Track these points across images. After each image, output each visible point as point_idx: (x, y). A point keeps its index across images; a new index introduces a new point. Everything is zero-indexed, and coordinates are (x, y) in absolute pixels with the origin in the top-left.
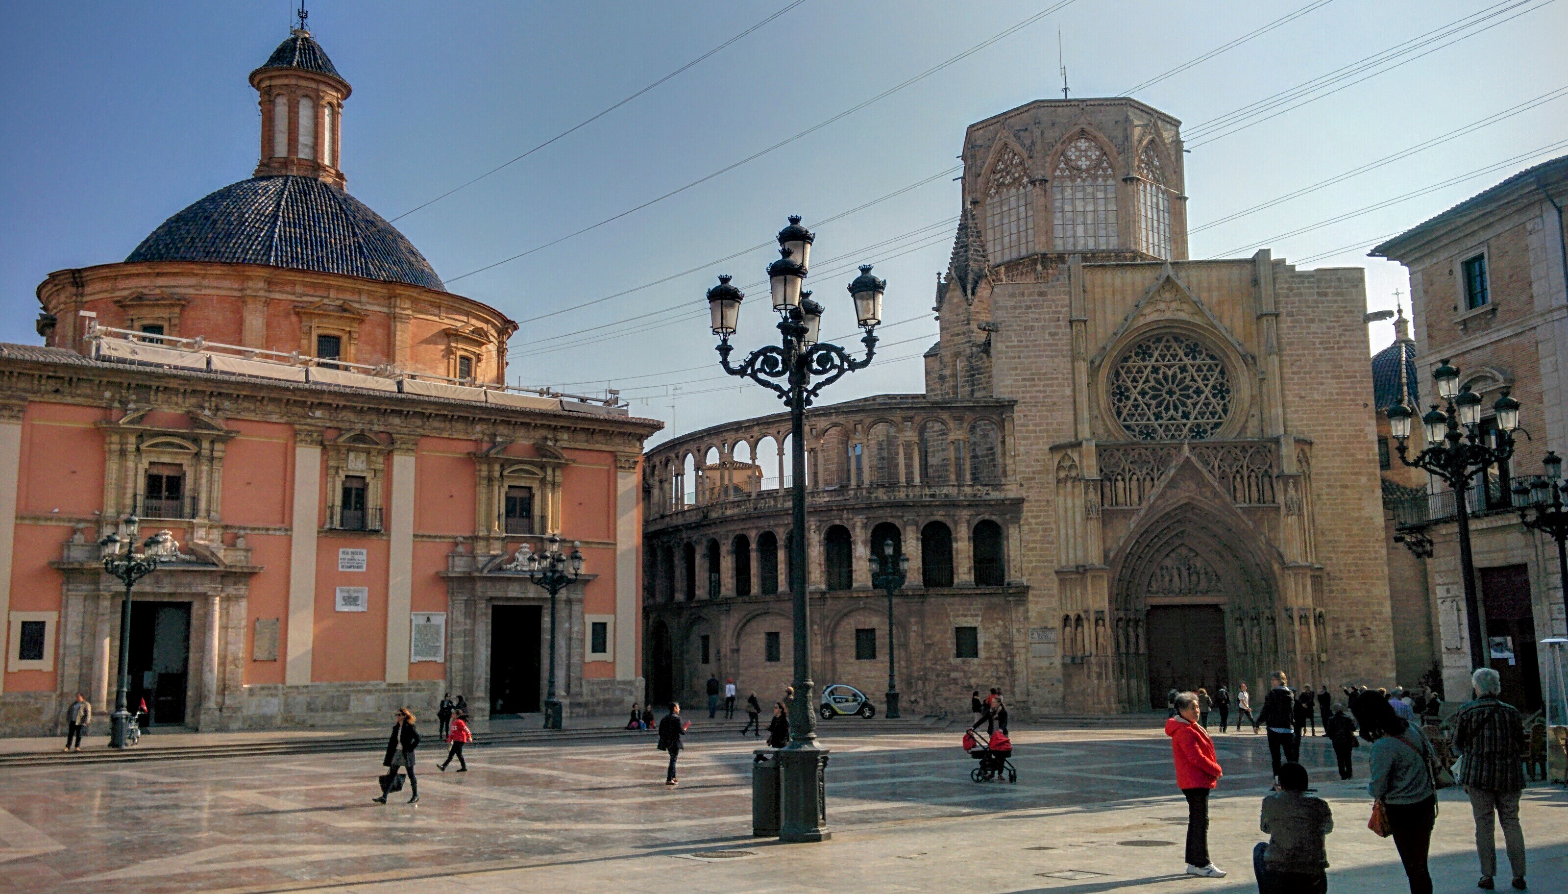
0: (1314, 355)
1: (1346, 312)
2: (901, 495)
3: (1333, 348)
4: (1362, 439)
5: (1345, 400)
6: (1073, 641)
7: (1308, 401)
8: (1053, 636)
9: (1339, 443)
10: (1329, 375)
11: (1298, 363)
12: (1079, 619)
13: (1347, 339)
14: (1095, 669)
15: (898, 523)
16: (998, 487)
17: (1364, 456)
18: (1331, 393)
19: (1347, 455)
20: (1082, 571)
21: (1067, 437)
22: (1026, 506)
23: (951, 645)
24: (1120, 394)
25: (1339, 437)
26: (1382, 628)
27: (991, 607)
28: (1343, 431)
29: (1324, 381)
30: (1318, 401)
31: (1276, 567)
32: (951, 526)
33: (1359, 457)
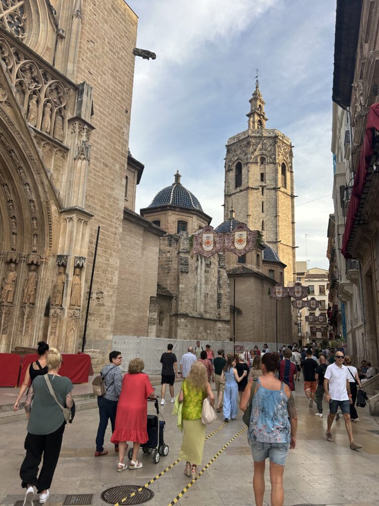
0: (103, 48)
1: (126, 37)
3: (115, 54)
4: (121, 135)
5: (116, 98)
7: (94, 79)
9: (107, 128)
10: (110, 71)
11: (92, 44)
13: (123, 55)
17: (120, 149)
18: (109, 86)
19: (111, 141)
25: (108, 123)
26: (111, 293)
28: (111, 119)
29: (107, 73)
30: (99, 84)
31: (54, 208)
33: (117, 146)
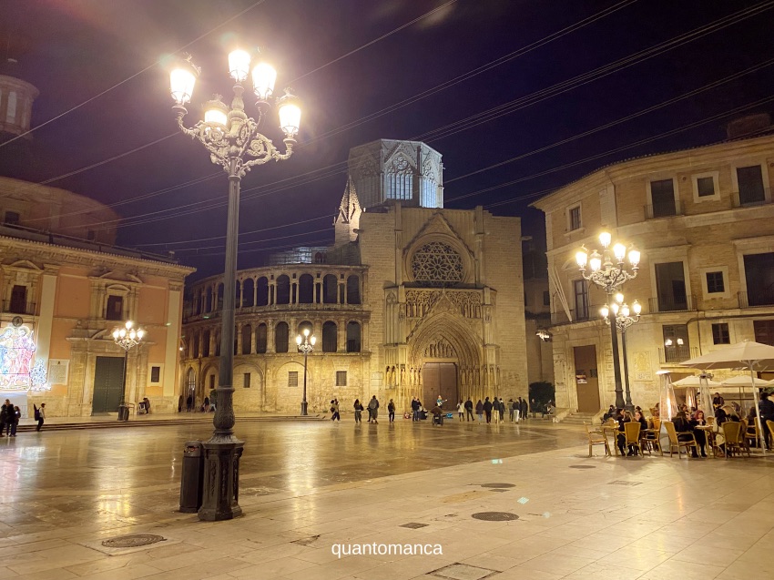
0: (499, 254)
1: (513, 235)
2: (314, 308)
3: (507, 251)
4: (517, 292)
5: (511, 274)
6: (390, 379)
7: (496, 274)
8: (381, 376)
10: (505, 262)
11: (492, 257)
12: (394, 368)
13: (513, 247)
15: (312, 321)
16: (361, 306)
17: (518, 299)
18: (506, 271)
19: (511, 298)
20: (397, 346)
22: (372, 315)
23: (334, 379)
24: (416, 266)
25: (508, 290)
26: (523, 374)
27: (354, 362)
28: (509, 287)
29: (503, 265)
30: (499, 274)
31: (480, 346)
32: (337, 323)
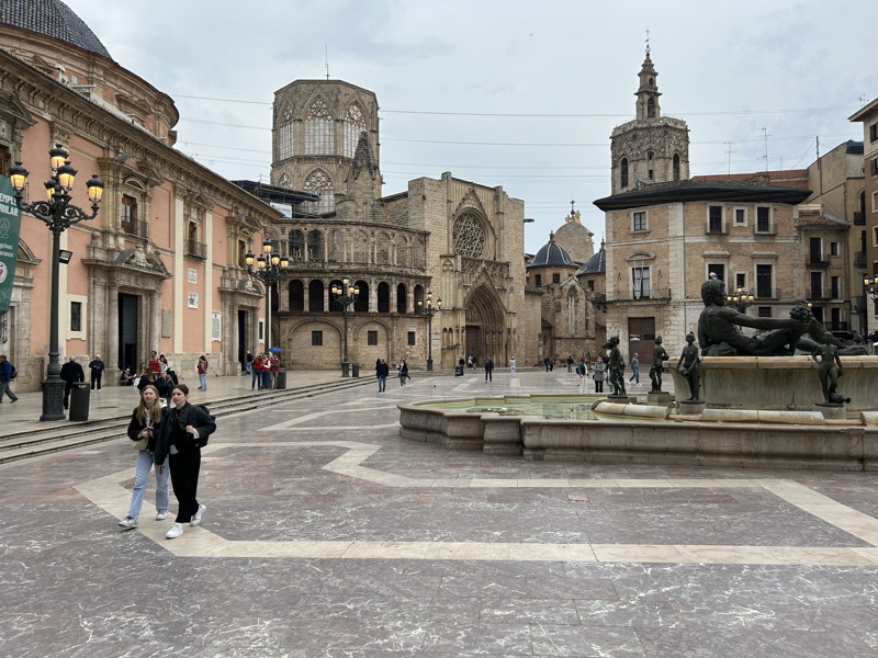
0: (511, 232)
2: (391, 270)
3: (516, 230)
5: (518, 251)
6: (448, 339)
7: (509, 250)
8: (439, 337)
10: (515, 241)
11: (507, 234)
12: (450, 329)
13: (519, 228)
14: (460, 351)
15: (389, 282)
16: (424, 271)
18: (515, 247)
20: (455, 310)
21: (445, 253)
22: (432, 280)
23: (406, 339)
24: (455, 237)
26: (522, 336)
27: (420, 324)
29: (513, 242)
30: (512, 250)
31: (505, 314)
32: (408, 286)
